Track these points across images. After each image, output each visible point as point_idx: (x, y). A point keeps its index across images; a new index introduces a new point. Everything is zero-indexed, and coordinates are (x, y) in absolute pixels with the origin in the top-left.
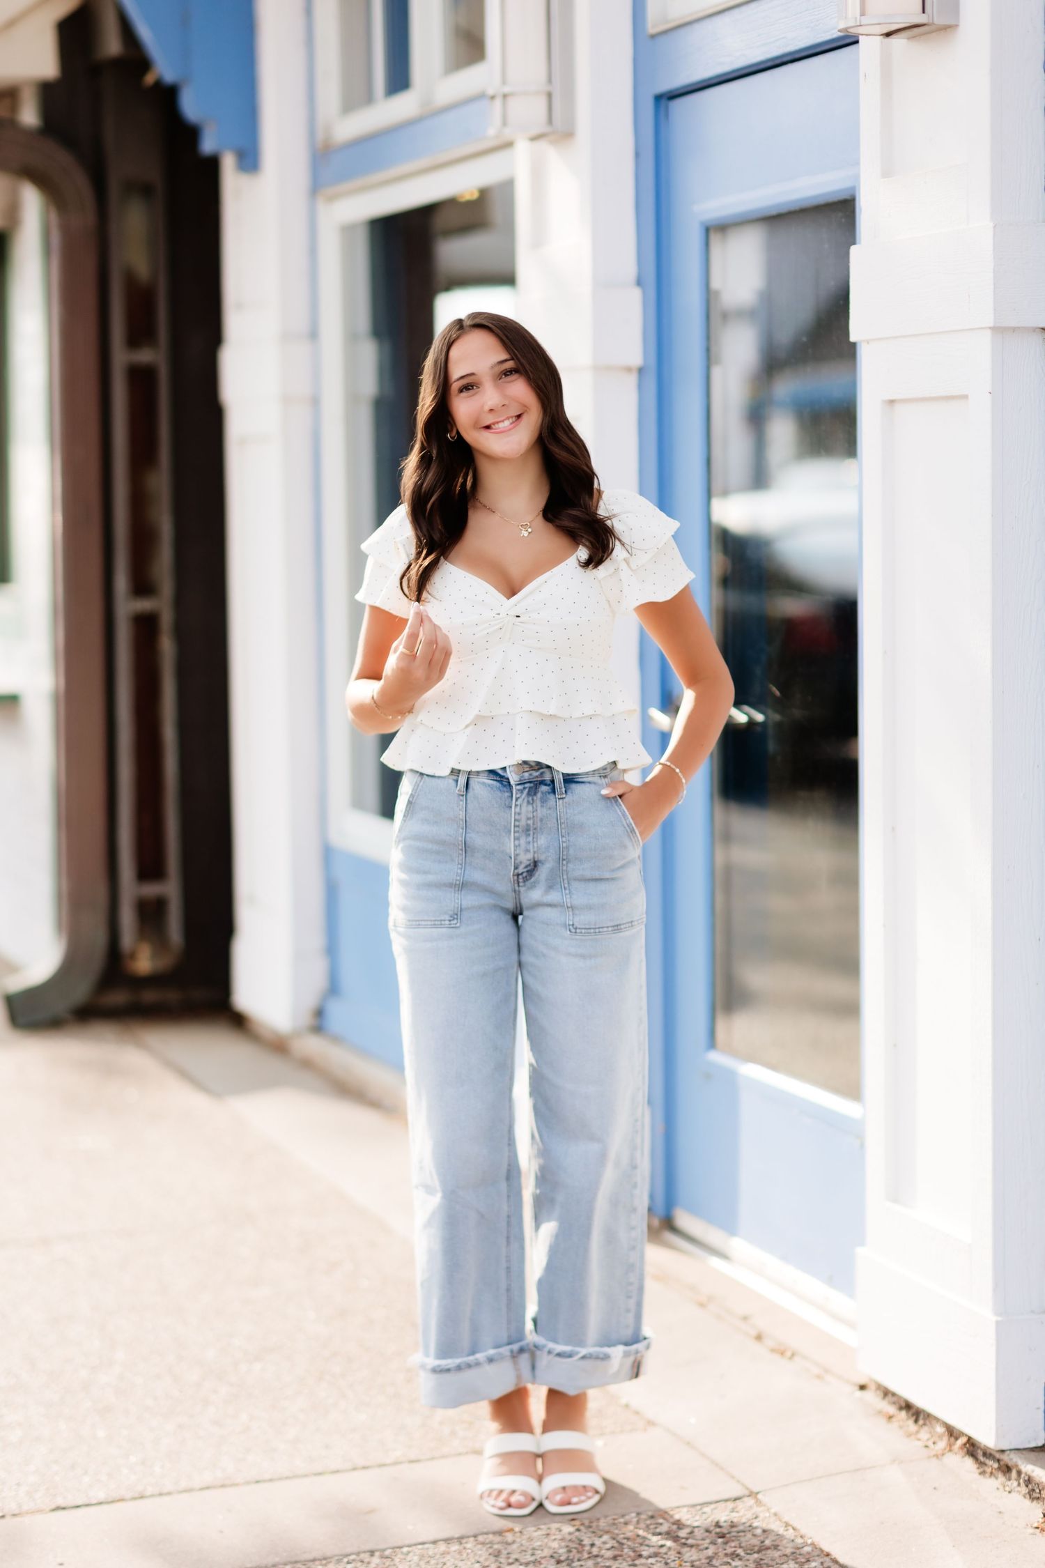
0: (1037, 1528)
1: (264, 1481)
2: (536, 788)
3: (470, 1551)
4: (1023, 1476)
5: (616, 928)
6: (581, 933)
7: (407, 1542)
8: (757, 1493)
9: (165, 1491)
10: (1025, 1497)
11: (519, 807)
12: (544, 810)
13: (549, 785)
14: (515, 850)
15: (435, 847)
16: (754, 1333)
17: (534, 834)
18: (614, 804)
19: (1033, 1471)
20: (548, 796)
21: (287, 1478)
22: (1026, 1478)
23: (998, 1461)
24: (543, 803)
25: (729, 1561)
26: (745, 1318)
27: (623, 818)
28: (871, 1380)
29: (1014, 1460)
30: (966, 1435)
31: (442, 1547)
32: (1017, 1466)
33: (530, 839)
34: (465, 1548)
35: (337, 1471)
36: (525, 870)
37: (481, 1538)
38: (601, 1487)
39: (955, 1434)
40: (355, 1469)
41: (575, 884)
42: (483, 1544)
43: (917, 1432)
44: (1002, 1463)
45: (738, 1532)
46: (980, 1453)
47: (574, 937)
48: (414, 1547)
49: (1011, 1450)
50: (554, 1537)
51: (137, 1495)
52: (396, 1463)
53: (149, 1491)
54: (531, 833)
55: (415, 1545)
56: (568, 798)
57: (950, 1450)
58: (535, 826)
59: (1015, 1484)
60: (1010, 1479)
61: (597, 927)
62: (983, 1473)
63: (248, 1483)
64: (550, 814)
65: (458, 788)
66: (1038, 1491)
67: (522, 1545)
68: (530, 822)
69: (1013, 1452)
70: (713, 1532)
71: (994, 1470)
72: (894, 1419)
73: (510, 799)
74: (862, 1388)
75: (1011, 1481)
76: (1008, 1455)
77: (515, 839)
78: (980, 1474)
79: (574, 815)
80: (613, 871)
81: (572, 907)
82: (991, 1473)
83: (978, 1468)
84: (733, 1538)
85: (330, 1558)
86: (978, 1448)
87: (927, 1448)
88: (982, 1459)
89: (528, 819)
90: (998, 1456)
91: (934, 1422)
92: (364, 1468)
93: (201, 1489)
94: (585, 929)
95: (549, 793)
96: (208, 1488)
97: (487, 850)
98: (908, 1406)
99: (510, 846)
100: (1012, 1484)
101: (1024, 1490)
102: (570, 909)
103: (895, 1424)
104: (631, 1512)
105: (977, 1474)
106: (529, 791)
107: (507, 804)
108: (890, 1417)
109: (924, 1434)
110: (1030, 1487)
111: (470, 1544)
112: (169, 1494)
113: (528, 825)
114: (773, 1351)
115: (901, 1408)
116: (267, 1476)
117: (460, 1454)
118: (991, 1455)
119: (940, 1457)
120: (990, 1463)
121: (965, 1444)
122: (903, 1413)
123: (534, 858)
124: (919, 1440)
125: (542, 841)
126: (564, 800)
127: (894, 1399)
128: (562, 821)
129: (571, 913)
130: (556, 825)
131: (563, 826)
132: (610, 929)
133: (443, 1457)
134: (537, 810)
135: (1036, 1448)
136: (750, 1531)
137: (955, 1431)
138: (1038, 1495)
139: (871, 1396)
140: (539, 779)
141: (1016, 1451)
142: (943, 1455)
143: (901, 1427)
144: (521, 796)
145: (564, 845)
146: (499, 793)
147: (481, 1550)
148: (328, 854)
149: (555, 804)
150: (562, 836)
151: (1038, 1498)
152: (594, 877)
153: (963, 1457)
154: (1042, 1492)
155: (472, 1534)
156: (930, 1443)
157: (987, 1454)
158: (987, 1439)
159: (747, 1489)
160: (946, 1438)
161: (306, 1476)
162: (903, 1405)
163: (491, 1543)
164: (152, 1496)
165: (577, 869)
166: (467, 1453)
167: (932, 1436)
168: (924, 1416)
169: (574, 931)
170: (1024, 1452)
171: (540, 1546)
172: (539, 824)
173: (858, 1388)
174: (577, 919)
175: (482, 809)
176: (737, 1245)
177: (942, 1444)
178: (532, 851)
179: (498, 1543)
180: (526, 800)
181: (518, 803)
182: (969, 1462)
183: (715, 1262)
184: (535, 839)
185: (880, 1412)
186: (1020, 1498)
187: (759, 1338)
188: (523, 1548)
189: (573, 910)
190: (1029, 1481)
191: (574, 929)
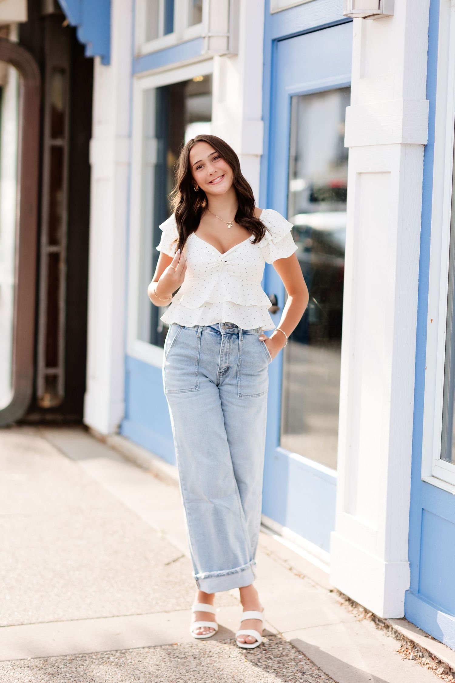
0: (398, 652)
1: (75, 620)
2: (231, 336)
3: (158, 652)
4: (394, 630)
5: (258, 395)
6: (244, 397)
7: (132, 647)
8: (282, 633)
9: (32, 622)
10: (394, 639)
11: (224, 344)
12: (234, 345)
13: (236, 335)
14: (220, 362)
15: (186, 359)
16: (289, 567)
17: (229, 355)
18: (262, 344)
19: (398, 628)
20: (236, 340)
21: (84, 619)
22: (395, 631)
23: (384, 623)
24: (233, 342)
25: (267, 660)
26: (286, 561)
27: (265, 351)
28: (335, 588)
29: (391, 623)
30: (372, 612)
31: (147, 650)
32: (391, 625)
33: (227, 357)
34: (156, 651)
35: (106, 617)
36: (224, 371)
37: (163, 647)
38: (217, 628)
39: (367, 612)
40: (113, 616)
41: (242, 376)
42: (164, 649)
43: (352, 610)
44: (386, 624)
45: (272, 649)
46: (377, 620)
47: (241, 399)
48: (135, 649)
49: (389, 619)
50: (194, 648)
51: (20, 624)
52: (131, 615)
53: (26, 622)
54: (228, 355)
55: (135, 648)
56: (244, 341)
57: (365, 619)
58: (229, 352)
59: (391, 633)
60: (388, 631)
61: (251, 394)
62: (378, 628)
63: (68, 620)
64: (236, 347)
65: (197, 335)
66: (399, 636)
67: (180, 650)
68: (228, 350)
69: (390, 620)
70: (262, 648)
71: (382, 627)
72: (343, 605)
73: (220, 340)
74: (331, 591)
75: (389, 632)
76: (388, 621)
77: (221, 357)
78: (377, 629)
79: (246, 348)
80: (259, 372)
81: (241, 386)
82: (381, 629)
83: (376, 626)
84: (270, 651)
85: (99, 652)
86: (376, 618)
87: (355, 618)
88: (377, 622)
89: (227, 349)
90: (384, 621)
91: (359, 606)
92: (118, 616)
93: (47, 622)
94: (246, 395)
95: (236, 338)
96: (51, 622)
97: (208, 361)
98: (349, 600)
99: (218, 360)
100: (389, 633)
101: (394, 636)
102: (240, 387)
103: (343, 607)
104: (228, 639)
105: (375, 629)
106: (229, 337)
107: (219, 342)
108: (342, 604)
109: (355, 611)
110: (396, 634)
111: (158, 649)
112: (34, 623)
113: (227, 352)
114: (296, 575)
115: (346, 600)
116: (76, 618)
117: (159, 612)
118: (381, 621)
119: (360, 621)
120: (380, 624)
121: (371, 616)
122: (347, 603)
123: (228, 365)
124: (353, 614)
125: (232, 358)
126: (242, 342)
127: (344, 596)
128: (240, 350)
129: (240, 389)
130: (237, 352)
131: (240, 352)
132: (256, 396)
133: (152, 613)
134: (231, 345)
135: (400, 618)
136: (277, 648)
137: (367, 610)
138: (399, 638)
139: (335, 595)
140: (232, 332)
141: (392, 619)
142: (362, 620)
143: (346, 608)
144: (225, 339)
145: (240, 360)
146: (215, 337)
147: (163, 652)
148: (127, 359)
149: (238, 343)
150: (240, 356)
151: (399, 639)
152: (251, 374)
153: (370, 621)
154: (401, 637)
155: (159, 645)
156: (357, 615)
157: (380, 620)
158: (380, 614)
159: (278, 631)
160: (364, 613)
161: (93, 618)
162: (347, 599)
163: (167, 649)
164: (27, 624)
165: (245, 371)
166: (162, 612)
167: (358, 612)
168: (356, 604)
169: (241, 396)
170: (395, 620)
171: (188, 651)
172: (231, 350)
173: (329, 591)
174: (242, 391)
175: (207, 344)
176: (285, 530)
177: (362, 616)
178: (227, 363)
179: (170, 649)
180: (227, 341)
181: (224, 342)
182: (372, 623)
183: (276, 537)
184: (229, 358)
185: (337, 602)
186: (392, 639)
187: (291, 569)
188: (181, 652)
189: (241, 387)
190: (396, 632)
191: (241, 395)
